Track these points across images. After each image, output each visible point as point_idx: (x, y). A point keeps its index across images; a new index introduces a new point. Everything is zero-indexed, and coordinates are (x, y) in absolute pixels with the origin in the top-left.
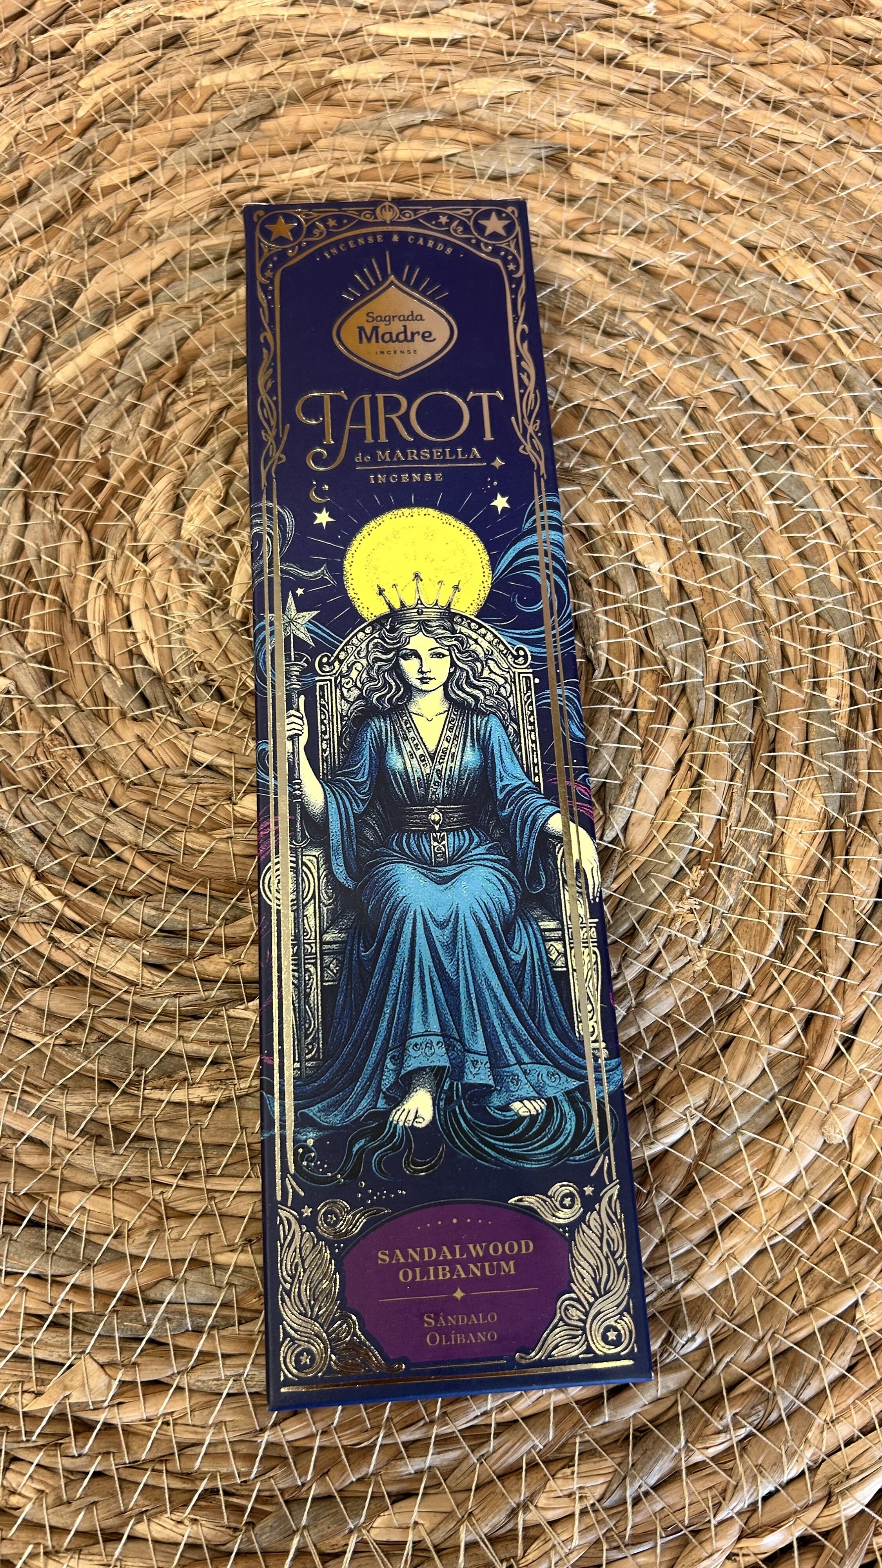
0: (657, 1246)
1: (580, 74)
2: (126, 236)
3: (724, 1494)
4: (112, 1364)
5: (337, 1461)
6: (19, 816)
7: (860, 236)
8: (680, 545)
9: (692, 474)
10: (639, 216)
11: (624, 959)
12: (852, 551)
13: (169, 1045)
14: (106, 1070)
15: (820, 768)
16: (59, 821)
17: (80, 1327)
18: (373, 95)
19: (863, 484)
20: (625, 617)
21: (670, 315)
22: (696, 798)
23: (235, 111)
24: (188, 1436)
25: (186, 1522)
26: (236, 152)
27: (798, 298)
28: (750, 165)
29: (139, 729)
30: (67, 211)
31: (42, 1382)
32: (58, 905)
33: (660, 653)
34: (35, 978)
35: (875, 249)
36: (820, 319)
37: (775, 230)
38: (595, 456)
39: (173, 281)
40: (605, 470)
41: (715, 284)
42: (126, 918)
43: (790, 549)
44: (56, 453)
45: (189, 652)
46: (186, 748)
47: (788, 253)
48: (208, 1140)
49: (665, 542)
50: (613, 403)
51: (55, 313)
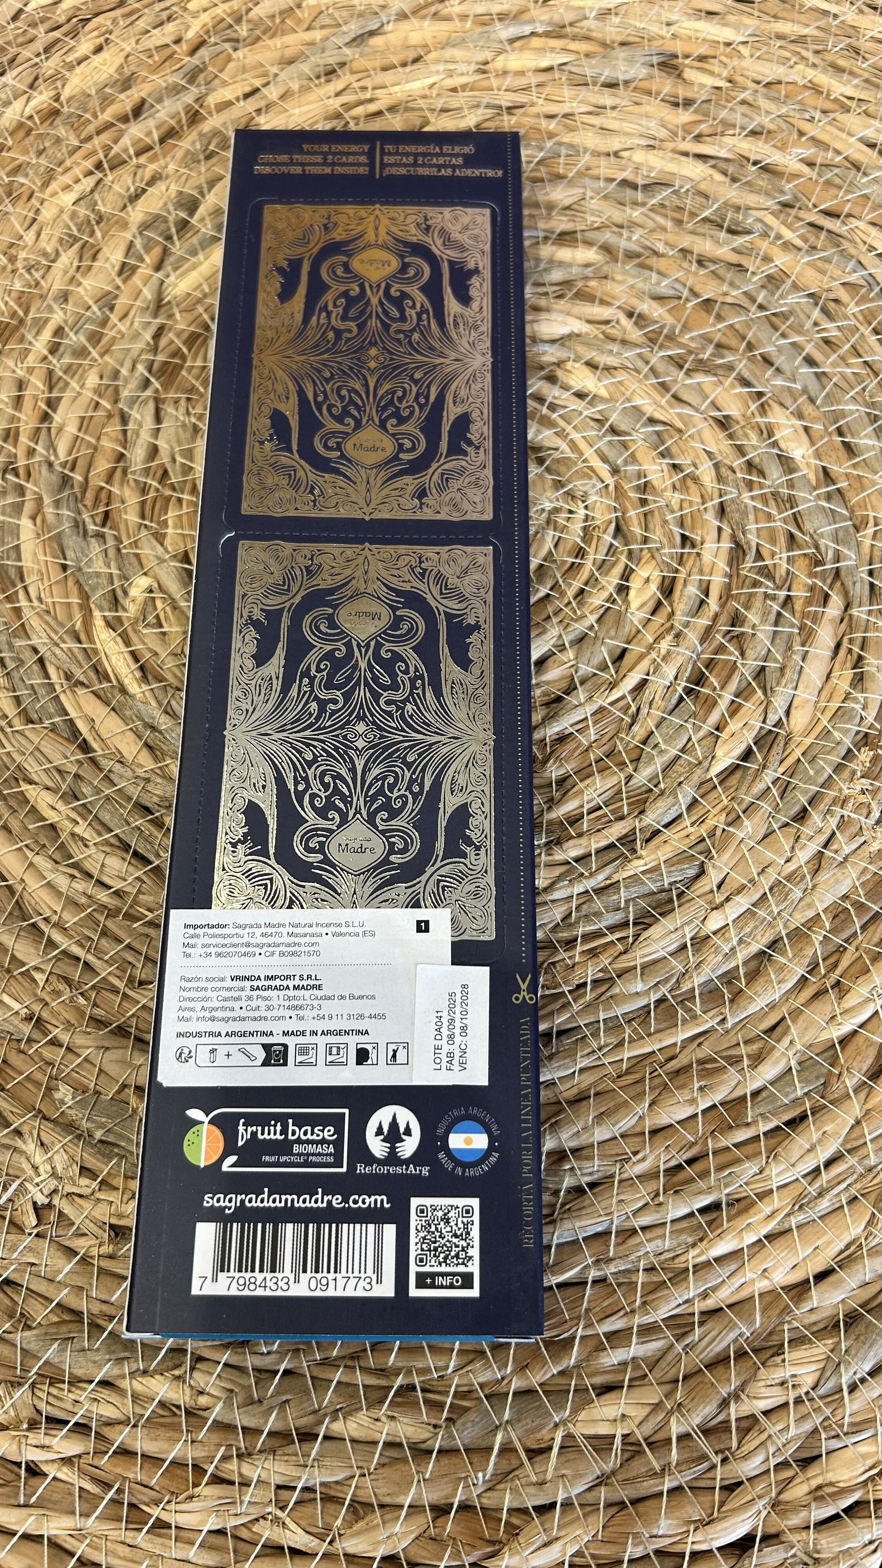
0: (852, 1127)
5: (536, 1355)
8: (821, 433)
9: (828, 363)
10: (756, 117)
11: (796, 841)
20: (772, 503)
21: (793, 212)
22: (858, 680)
23: (345, 28)
25: (384, 1419)
26: (347, 67)
28: (862, 66)
30: (182, 127)
33: (811, 537)
38: (728, 348)
40: (740, 361)
41: (838, 181)
44: (184, 358)
49: (806, 429)
50: (743, 298)
51: (176, 224)
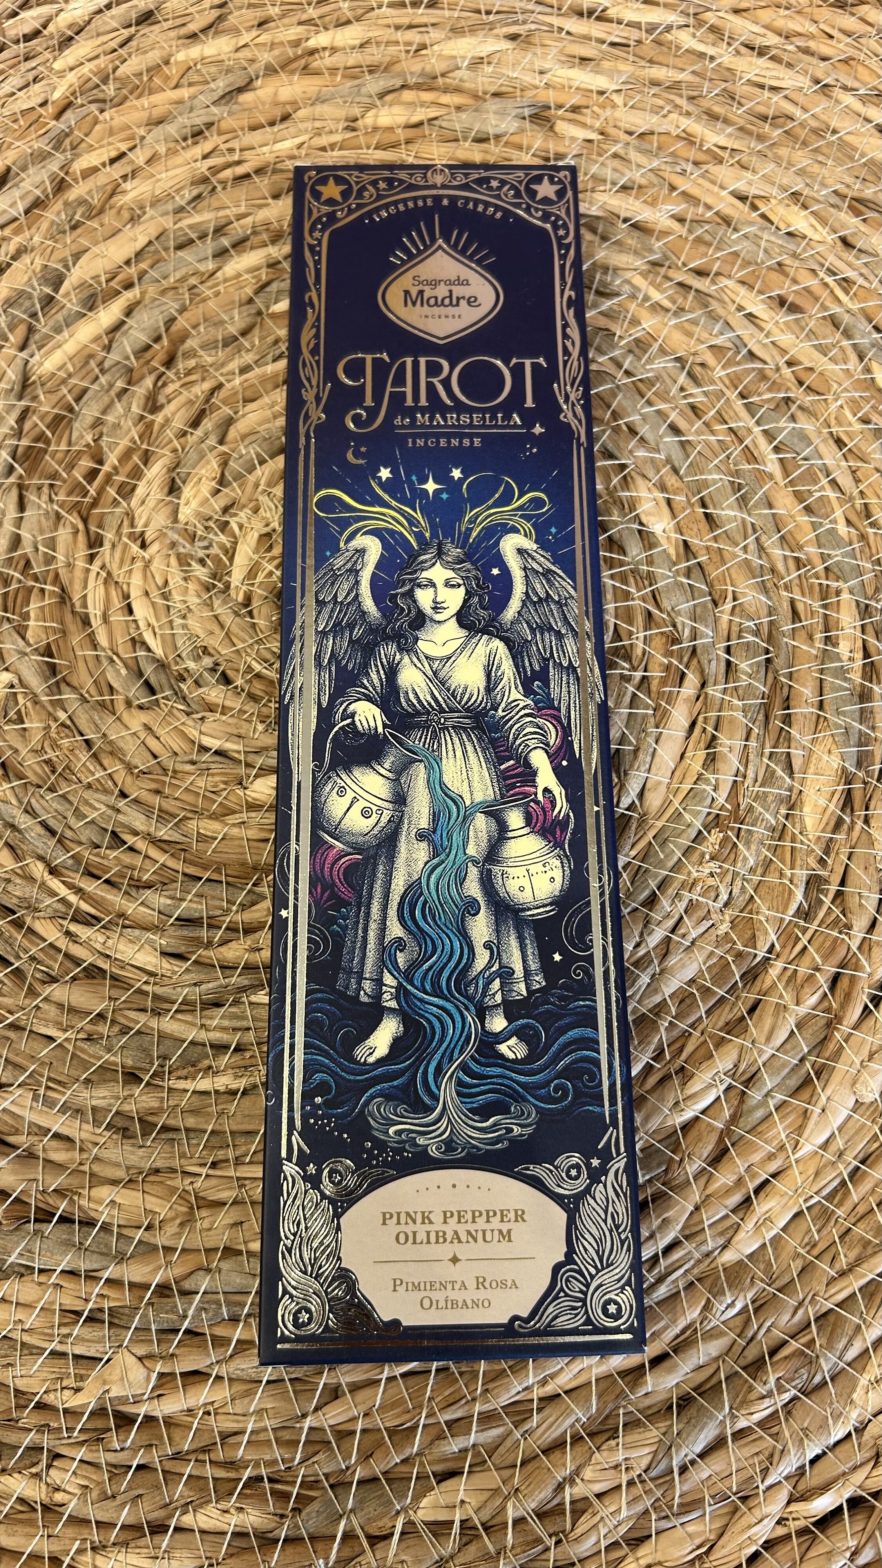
0: (692, 1213)
1: (561, 29)
2: (108, 218)
3: (772, 1459)
4: (150, 1356)
5: (381, 1444)
6: (30, 811)
7: (853, 180)
8: (684, 504)
9: (693, 431)
10: (626, 171)
11: (645, 926)
12: (859, 502)
13: (191, 1035)
14: (129, 1062)
15: (836, 724)
16: (69, 814)
17: (116, 1321)
18: (351, 62)
19: (867, 433)
20: (632, 580)
21: (663, 271)
22: (711, 760)
23: (212, 85)
24: (229, 1425)
25: (232, 1511)
26: (215, 127)
27: (792, 247)
28: (737, 114)
29: (145, 717)
30: (47, 196)
31: (81, 1378)
32: (73, 899)
33: (669, 615)
34: (53, 973)
35: (869, 192)
36: (816, 267)
37: (766, 178)
39: (158, 262)
40: (604, 431)
41: (708, 237)
42: (142, 909)
43: (796, 503)
44: (48, 442)
45: (192, 637)
46: (193, 733)
47: (780, 201)
48: (235, 1128)
49: (669, 502)
50: (609, 363)
51: (40, 300)
